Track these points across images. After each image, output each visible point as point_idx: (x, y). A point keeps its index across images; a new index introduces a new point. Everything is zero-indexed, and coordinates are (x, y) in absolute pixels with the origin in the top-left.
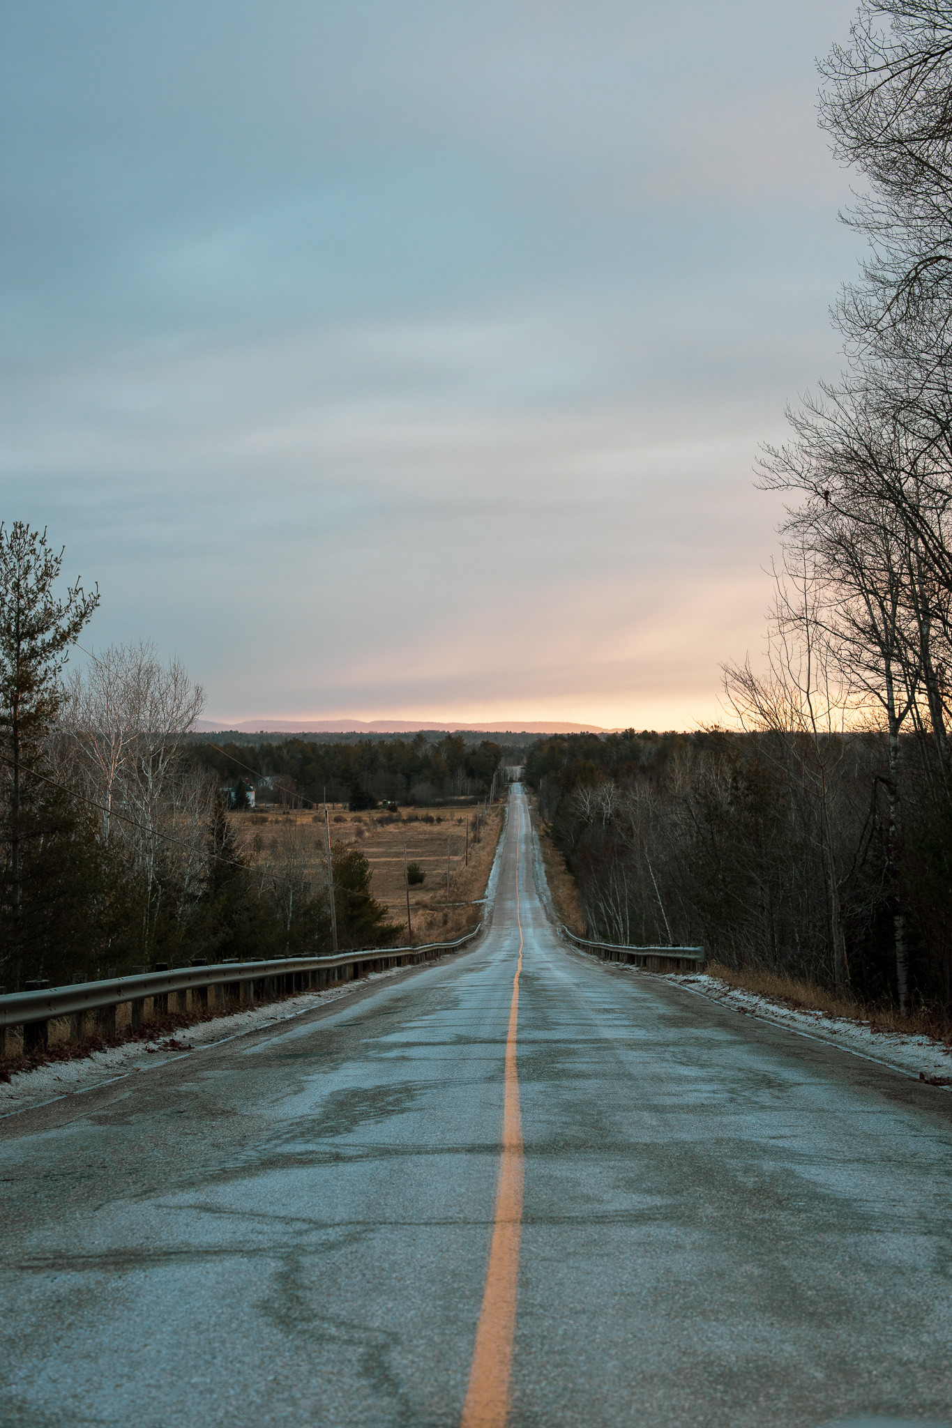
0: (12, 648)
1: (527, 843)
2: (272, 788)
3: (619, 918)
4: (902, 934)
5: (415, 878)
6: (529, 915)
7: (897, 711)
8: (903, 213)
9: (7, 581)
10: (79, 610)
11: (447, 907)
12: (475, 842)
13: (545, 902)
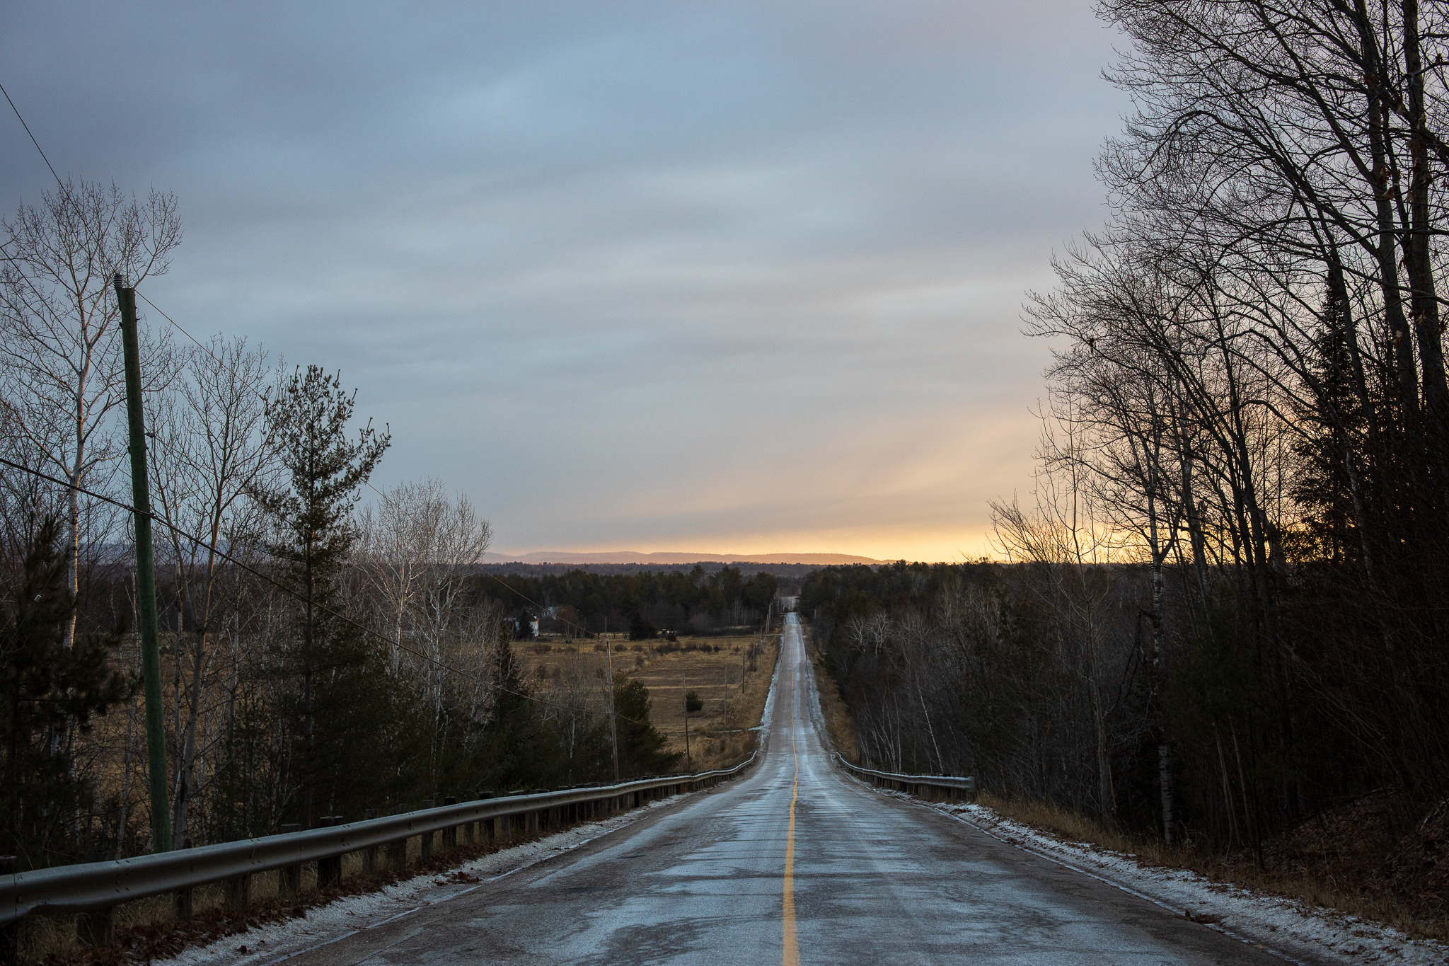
0: (306, 487)
1: (801, 672)
2: (555, 618)
3: (891, 746)
4: (1166, 763)
5: (693, 706)
6: (804, 742)
7: (1160, 544)
8: (1163, 70)
9: (301, 423)
10: (370, 451)
11: (724, 733)
12: (751, 670)
13: (819, 729)
